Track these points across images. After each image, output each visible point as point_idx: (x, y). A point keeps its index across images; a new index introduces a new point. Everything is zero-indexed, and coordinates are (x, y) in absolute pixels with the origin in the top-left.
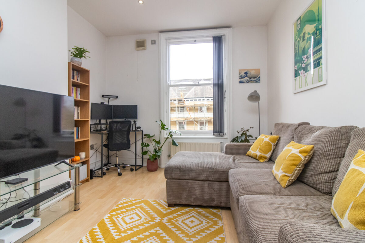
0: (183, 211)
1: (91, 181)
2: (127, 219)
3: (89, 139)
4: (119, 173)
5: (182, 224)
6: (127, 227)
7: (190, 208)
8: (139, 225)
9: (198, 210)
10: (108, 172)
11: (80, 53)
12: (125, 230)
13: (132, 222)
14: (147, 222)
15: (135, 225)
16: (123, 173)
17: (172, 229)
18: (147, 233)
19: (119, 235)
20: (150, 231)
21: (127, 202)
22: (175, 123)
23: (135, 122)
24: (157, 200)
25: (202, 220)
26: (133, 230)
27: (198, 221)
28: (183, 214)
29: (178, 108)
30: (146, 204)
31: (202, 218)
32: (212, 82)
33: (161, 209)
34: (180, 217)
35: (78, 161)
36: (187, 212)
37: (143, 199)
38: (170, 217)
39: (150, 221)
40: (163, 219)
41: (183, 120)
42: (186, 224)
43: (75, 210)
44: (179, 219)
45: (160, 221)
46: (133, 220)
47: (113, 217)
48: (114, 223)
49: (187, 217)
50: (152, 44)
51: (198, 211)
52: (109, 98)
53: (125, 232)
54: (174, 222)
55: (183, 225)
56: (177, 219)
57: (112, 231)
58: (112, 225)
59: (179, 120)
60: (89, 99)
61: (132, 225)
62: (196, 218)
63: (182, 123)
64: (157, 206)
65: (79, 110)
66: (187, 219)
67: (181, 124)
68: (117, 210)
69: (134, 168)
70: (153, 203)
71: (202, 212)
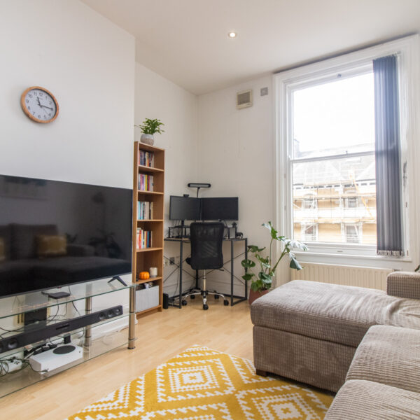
0: (278, 388)
1: (164, 310)
2: (186, 379)
3: (163, 248)
4: (204, 305)
5: (266, 409)
6: (180, 389)
7: (295, 386)
8: (199, 391)
9: (308, 393)
10: (191, 302)
11: (152, 127)
12: (176, 393)
13: (191, 384)
14: (211, 389)
15: (192, 390)
16: (210, 307)
17: (245, 412)
18: (204, 408)
19: (165, 398)
20: (209, 405)
21: (198, 352)
22: (338, 227)
23: (234, 225)
24: (244, 360)
25: (306, 412)
26: (187, 397)
27: (299, 413)
28: (277, 393)
29: (344, 199)
30: (223, 362)
31: (308, 410)
32: (373, 149)
33: (243, 375)
34: (268, 396)
35: (146, 279)
36: (285, 392)
37: (221, 353)
38: (253, 392)
39: (217, 389)
40: (239, 392)
41: (354, 222)
42: (273, 412)
43: (129, 348)
44: (266, 399)
45: (232, 393)
46: (193, 381)
47: (170, 370)
48: (166, 379)
49: (282, 400)
50: (262, 95)
51: (308, 395)
52: (199, 188)
53: (175, 395)
54: (254, 402)
55: (268, 412)
56: (262, 398)
57: (159, 390)
58: (163, 381)
59: (346, 222)
60: (163, 191)
61: (189, 389)
62: (297, 407)
63: (353, 228)
64: (239, 369)
65: (152, 206)
66: (279, 403)
67: (349, 229)
68: (179, 360)
69: (229, 300)
70: (234, 362)
71: (315, 399)
